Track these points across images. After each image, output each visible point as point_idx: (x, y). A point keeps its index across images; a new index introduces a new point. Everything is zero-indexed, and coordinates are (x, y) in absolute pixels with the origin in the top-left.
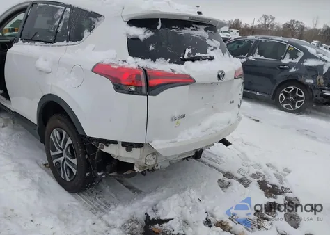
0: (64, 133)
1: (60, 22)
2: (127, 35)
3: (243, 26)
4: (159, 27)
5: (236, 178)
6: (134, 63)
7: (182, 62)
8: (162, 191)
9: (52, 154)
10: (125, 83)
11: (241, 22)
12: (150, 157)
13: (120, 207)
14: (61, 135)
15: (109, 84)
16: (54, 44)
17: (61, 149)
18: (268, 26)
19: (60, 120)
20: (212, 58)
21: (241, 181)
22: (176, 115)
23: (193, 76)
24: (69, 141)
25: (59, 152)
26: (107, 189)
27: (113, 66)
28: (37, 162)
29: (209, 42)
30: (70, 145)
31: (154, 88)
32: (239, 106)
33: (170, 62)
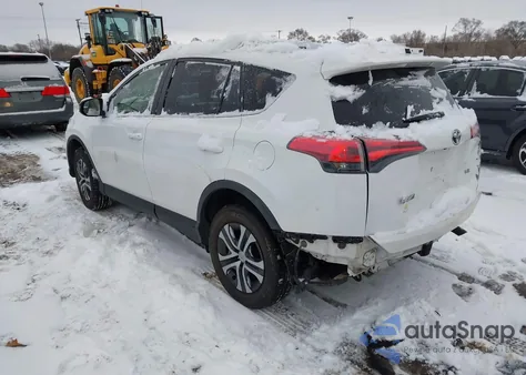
0: (243, 229)
1: (226, 85)
2: (332, 97)
3: (427, 40)
4: (370, 82)
5: (479, 282)
6: (345, 133)
7: (406, 124)
8: (377, 304)
9: (221, 258)
10: (336, 160)
11: (424, 35)
12: (369, 255)
13: (324, 327)
14: (237, 233)
15: (313, 163)
16: (220, 115)
17: (237, 251)
18: (470, 35)
19: (237, 212)
20: (442, 115)
21: (488, 285)
22: (405, 196)
23: (422, 142)
24: (251, 239)
25: (234, 254)
26: (299, 303)
27: (319, 140)
28: (193, 271)
29: (432, 92)
30: (252, 244)
31: (374, 163)
32: (477, 177)
33: (390, 127)
